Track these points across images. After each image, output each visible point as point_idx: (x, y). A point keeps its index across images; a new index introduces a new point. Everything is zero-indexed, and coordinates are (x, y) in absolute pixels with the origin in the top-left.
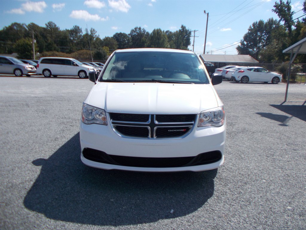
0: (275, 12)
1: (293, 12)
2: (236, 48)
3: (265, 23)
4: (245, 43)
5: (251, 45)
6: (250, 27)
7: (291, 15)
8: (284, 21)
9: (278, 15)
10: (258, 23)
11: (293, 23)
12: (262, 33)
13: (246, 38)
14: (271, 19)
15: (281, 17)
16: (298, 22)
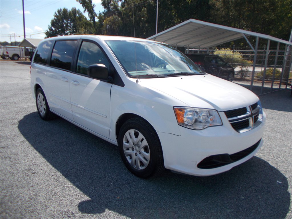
0: (79, 2)
1: (94, 5)
2: (45, 33)
3: (69, 12)
4: (54, 29)
5: (59, 31)
6: (56, 13)
7: (93, 7)
8: (88, 12)
9: (82, 6)
10: (62, 10)
11: (95, 15)
12: (68, 20)
13: (53, 23)
14: (74, 8)
15: (85, 8)
16: (100, 15)
